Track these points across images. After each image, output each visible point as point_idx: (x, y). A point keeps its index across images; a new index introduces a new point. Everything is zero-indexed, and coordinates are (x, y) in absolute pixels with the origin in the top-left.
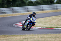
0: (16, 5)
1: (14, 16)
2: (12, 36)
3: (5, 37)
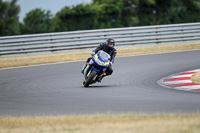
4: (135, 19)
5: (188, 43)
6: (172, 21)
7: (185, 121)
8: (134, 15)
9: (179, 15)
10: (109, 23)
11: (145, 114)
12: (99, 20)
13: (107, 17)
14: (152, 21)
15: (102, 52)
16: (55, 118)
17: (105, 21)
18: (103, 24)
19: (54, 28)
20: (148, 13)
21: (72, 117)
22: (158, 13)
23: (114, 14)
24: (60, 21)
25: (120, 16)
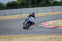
0: (40, 5)
1: (38, 16)
2: (36, 36)
3: (29, 37)
4: (30, 6)
5: (47, 13)
6: (42, 6)
7: (46, 37)
8: (30, 4)
9: (44, 5)
10: (22, 7)
11: (33, 35)
12: (19, 6)
13: (22, 5)
14: (35, 6)
15: (31, 17)
16: (5, 36)
17: (21, 6)
18: (20, 7)
19: (5, 8)
20: (34, 4)
21: (11, 36)
22: (37, 4)
23: (24, 4)
24: (7, 6)
25: (26, 5)
